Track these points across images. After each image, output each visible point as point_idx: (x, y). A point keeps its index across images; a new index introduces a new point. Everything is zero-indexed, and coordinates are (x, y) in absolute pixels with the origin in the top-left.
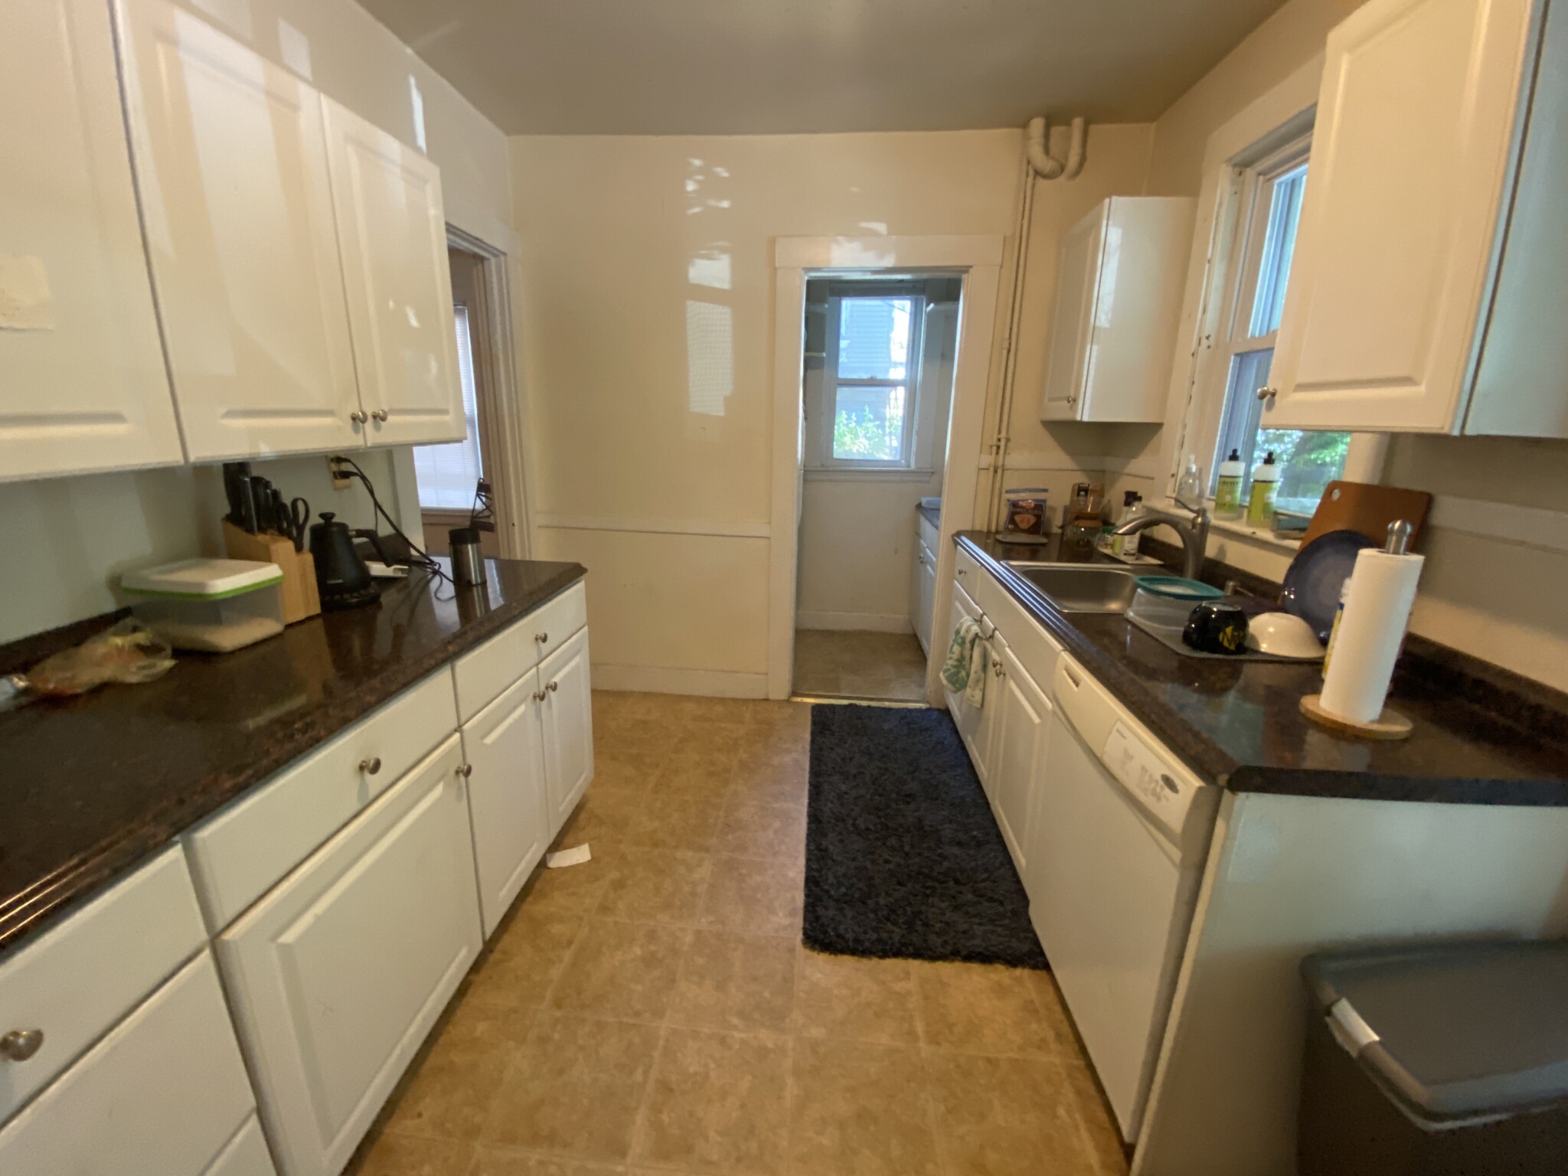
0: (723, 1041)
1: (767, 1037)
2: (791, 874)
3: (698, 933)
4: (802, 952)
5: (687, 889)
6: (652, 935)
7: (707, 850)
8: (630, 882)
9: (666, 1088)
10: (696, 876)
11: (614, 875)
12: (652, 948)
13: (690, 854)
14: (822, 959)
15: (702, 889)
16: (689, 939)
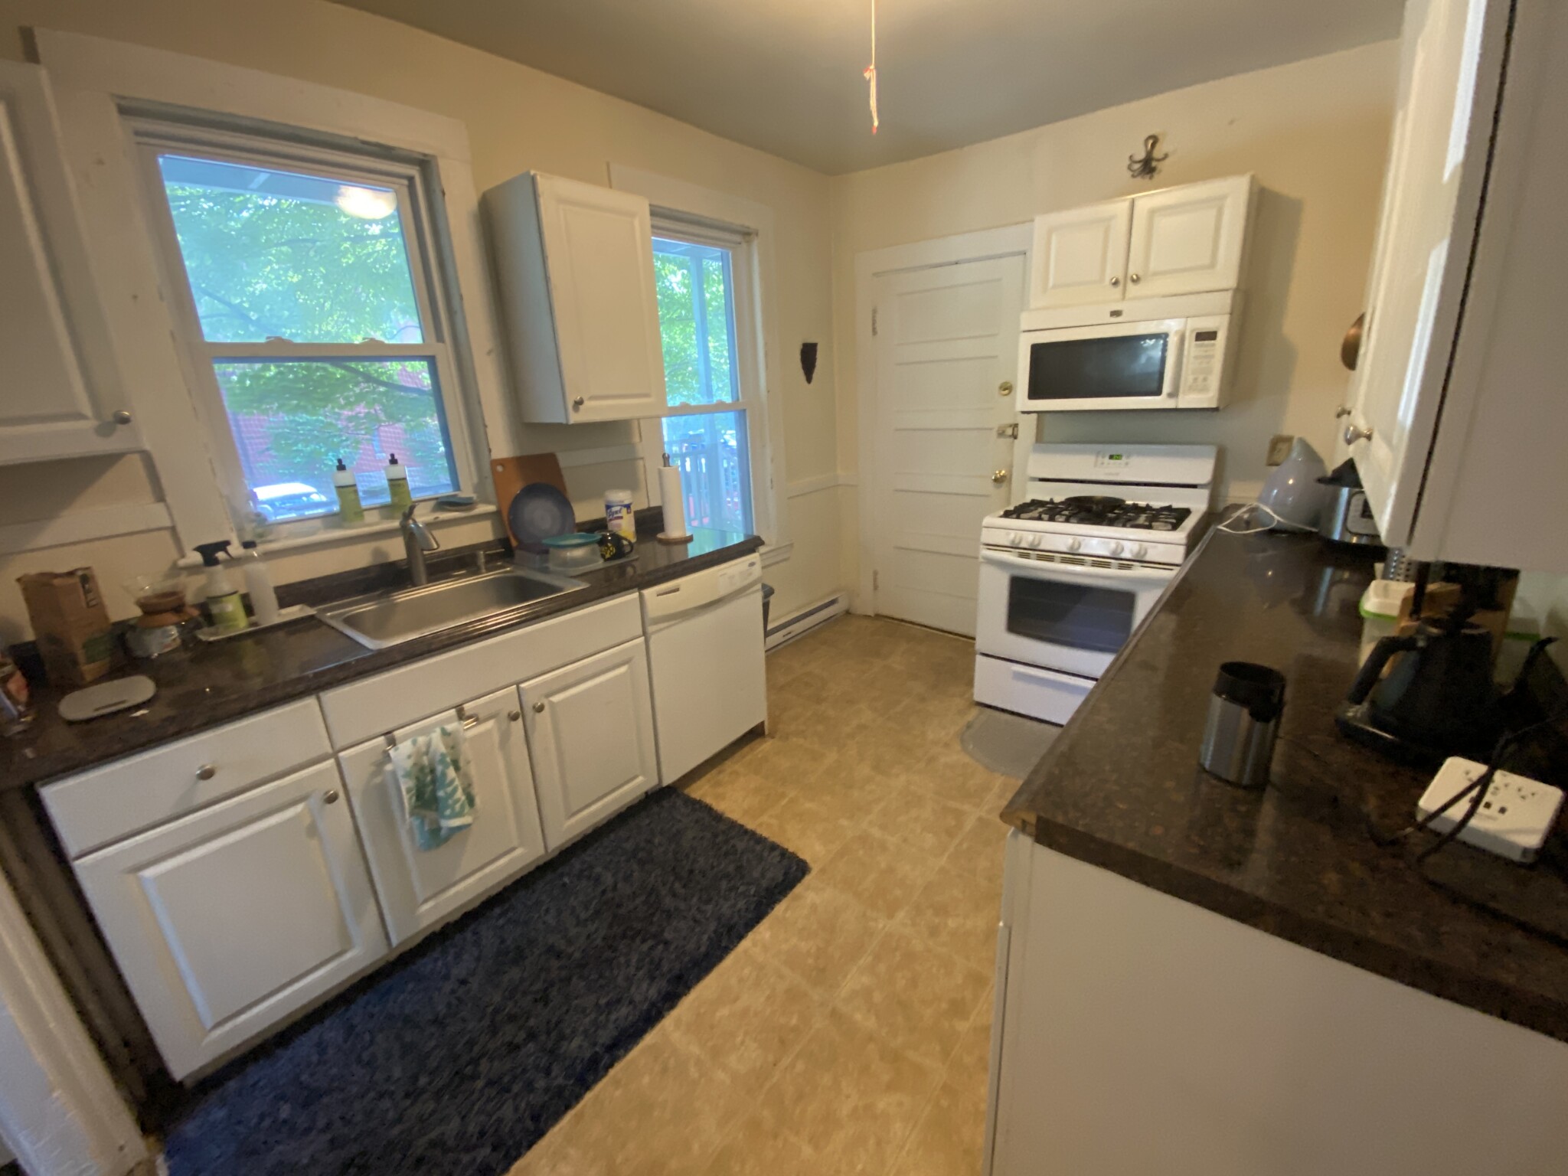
0: (905, 840)
1: (876, 832)
2: (767, 935)
3: (891, 916)
4: (815, 868)
5: (882, 968)
6: (934, 932)
7: (835, 1014)
8: (944, 1006)
9: (950, 833)
10: (865, 980)
11: (962, 1026)
12: (937, 921)
13: (858, 1017)
14: (804, 855)
15: (865, 960)
16: (901, 915)
